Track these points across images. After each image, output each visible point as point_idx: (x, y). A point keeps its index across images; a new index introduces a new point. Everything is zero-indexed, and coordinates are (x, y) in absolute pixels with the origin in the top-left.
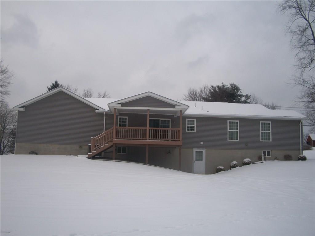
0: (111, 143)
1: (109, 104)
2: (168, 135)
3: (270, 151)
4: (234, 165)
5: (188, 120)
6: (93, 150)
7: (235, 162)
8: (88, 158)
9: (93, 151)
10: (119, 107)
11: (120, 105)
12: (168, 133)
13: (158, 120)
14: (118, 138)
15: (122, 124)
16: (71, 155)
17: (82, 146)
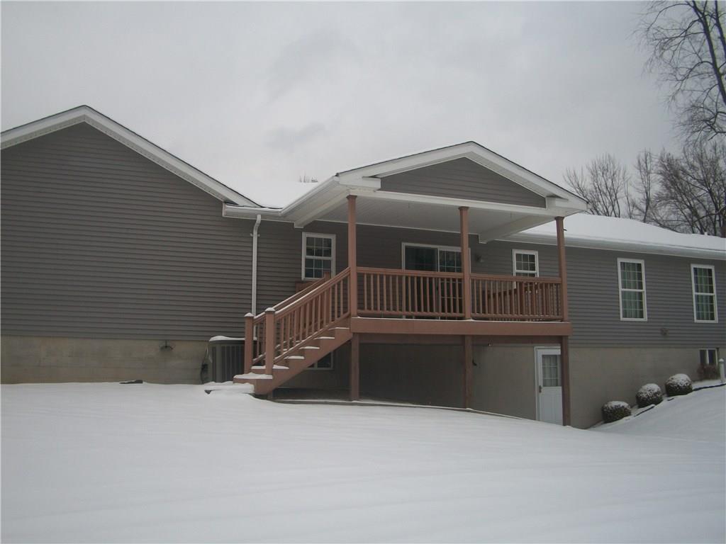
0: (342, 333)
1: (337, 175)
2: (460, 301)
3: (714, 351)
4: (655, 394)
5: (517, 255)
6: (275, 363)
7: (655, 387)
8: (257, 396)
9: (275, 367)
10: (369, 190)
11: (377, 184)
12: (460, 295)
13: (433, 251)
14: (366, 311)
15: (316, 260)
16: (140, 382)
17: (168, 344)
